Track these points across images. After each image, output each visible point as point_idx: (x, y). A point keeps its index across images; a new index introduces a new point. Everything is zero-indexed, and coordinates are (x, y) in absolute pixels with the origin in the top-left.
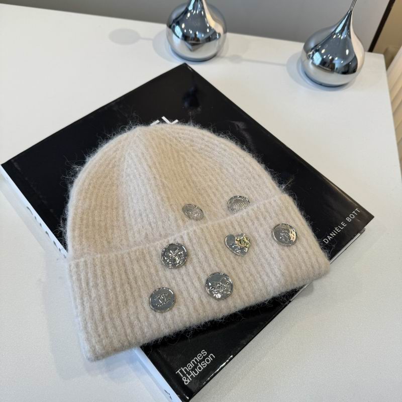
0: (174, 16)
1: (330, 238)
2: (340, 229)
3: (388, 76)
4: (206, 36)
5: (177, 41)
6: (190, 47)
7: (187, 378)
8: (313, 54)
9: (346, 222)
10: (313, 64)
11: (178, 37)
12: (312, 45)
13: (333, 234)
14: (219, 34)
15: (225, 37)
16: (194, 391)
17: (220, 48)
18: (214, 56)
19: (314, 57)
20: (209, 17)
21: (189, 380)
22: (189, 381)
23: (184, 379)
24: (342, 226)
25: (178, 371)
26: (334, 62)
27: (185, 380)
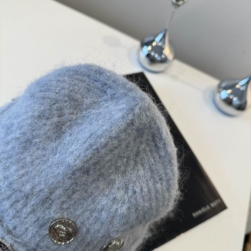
0: (146, 41)
4: (161, 59)
5: (143, 56)
9: (210, 206)
13: (199, 212)
26: (232, 101)
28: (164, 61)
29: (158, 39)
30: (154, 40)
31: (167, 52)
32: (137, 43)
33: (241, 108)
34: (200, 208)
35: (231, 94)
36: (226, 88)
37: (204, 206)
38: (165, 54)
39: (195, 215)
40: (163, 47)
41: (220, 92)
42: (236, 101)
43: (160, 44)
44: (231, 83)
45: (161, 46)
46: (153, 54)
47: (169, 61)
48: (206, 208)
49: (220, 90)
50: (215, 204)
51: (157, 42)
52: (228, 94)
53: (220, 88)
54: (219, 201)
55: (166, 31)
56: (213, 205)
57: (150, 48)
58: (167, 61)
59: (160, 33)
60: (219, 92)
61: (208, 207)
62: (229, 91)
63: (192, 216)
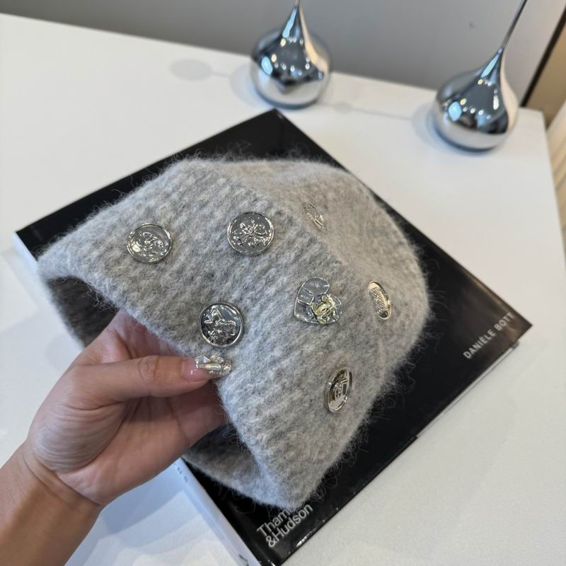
0: (262, 45)
1: (473, 351)
2: (486, 339)
3: (549, 138)
4: (305, 75)
5: (265, 79)
6: (282, 87)
7: (273, 537)
8: (449, 105)
9: (495, 330)
10: (449, 118)
11: (266, 74)
12: (448, 93)
13: (477, 346)
14: (323, 74)
15: (329, 78)
16: (282, 556)
17: (322, 92)
18: (314, 102)
19: (450, 110)
20: (309, 48)
21: (276, 540)
22: (275, 542)
23: (269, 539)
24: (489, 336)
25: (261, 528)
26: (477, 117)
27: (270, 541)
28: (312, 76)
29: (286, 34)
30: (280, 37)
31: (313, 56)
32: (246, 60)
33: (498, 127)
34: (476, 340)
35: (467, 105)
36: (454, 98)
37: (484, 333)
38: (310, 63)
44: (461, 84)
50: (505, 324)
54: (510, 315)
55: (298, 8)
56: (500, 326)
58: (320, 75)
60: (444, 110)
61: (492, 334)
63: (465, 358)
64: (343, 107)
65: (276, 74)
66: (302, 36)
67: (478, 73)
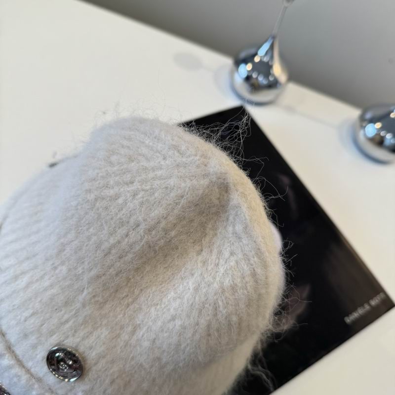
5: (239, 80)
9: (370, 305)
10: (365, 135)
12: (369, 116)
13: (355, 315)
15: (285, 87)
17: (277, 97)
18: (270, 103)
19: (366, 129)
26: (385, 139)
28: (273, 85)
29: (262, 51)
30: (256, 54)
31: (277, 70)
32: (228, 62)
34: (355, 309)
35: (382, 129)
36: (373, 121)
37: (362, 305)
38: (273, 75)
39: (349, 320)
40: (270, 63)
41: (365, 127)
42: (391, 139)
43: (266, 59)
44: (380, 112)
45: (268, 63)
46: (254, 75)
47: (280, 84)
48: (365, 308)
49: (364, 125)
50: (377, 301)
51: (261, 57)
52: (377, 129)
53: (364, 121)
54: (382, 295)
55: (274, 38)
56: (374, 302)
57: (249, 67)
58: (278, 85)
59: (266, 41)
60: (363, 127)
61: (367, 307)
62: (378, 125)
63: (344, 322)
64: (290, 109)
65: (248, 79)
66: (272, 57)
67: (392, 108)
